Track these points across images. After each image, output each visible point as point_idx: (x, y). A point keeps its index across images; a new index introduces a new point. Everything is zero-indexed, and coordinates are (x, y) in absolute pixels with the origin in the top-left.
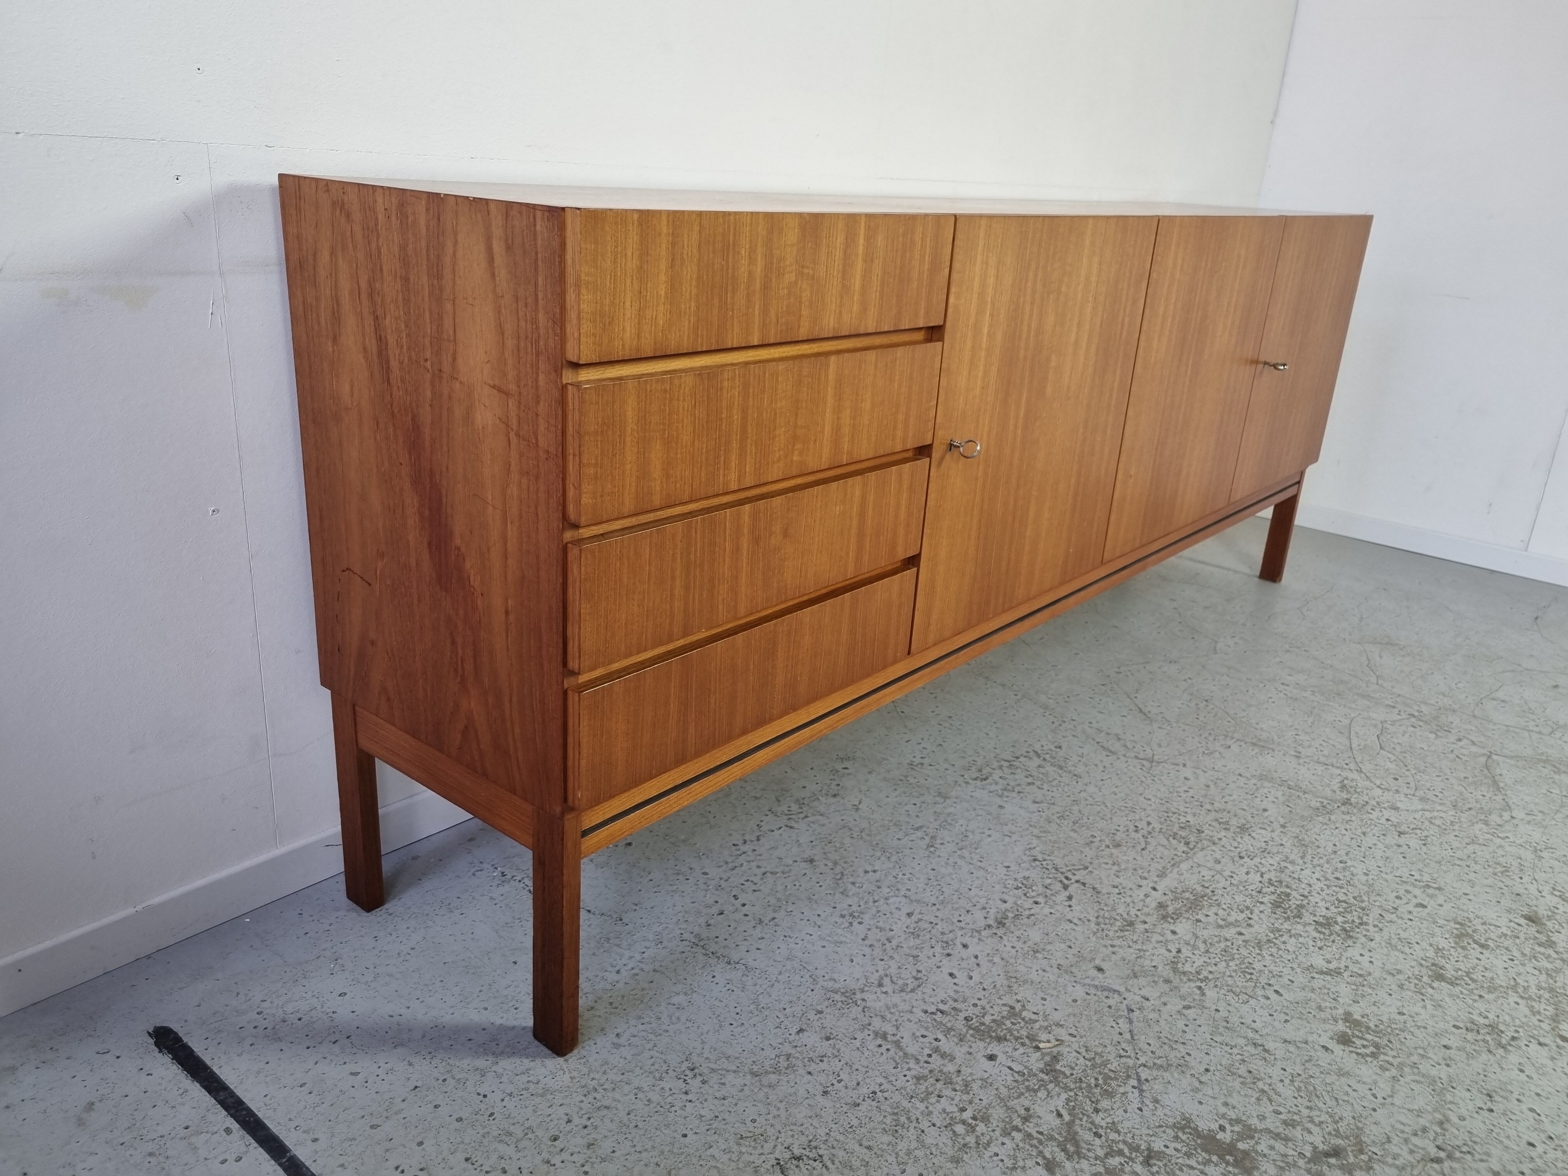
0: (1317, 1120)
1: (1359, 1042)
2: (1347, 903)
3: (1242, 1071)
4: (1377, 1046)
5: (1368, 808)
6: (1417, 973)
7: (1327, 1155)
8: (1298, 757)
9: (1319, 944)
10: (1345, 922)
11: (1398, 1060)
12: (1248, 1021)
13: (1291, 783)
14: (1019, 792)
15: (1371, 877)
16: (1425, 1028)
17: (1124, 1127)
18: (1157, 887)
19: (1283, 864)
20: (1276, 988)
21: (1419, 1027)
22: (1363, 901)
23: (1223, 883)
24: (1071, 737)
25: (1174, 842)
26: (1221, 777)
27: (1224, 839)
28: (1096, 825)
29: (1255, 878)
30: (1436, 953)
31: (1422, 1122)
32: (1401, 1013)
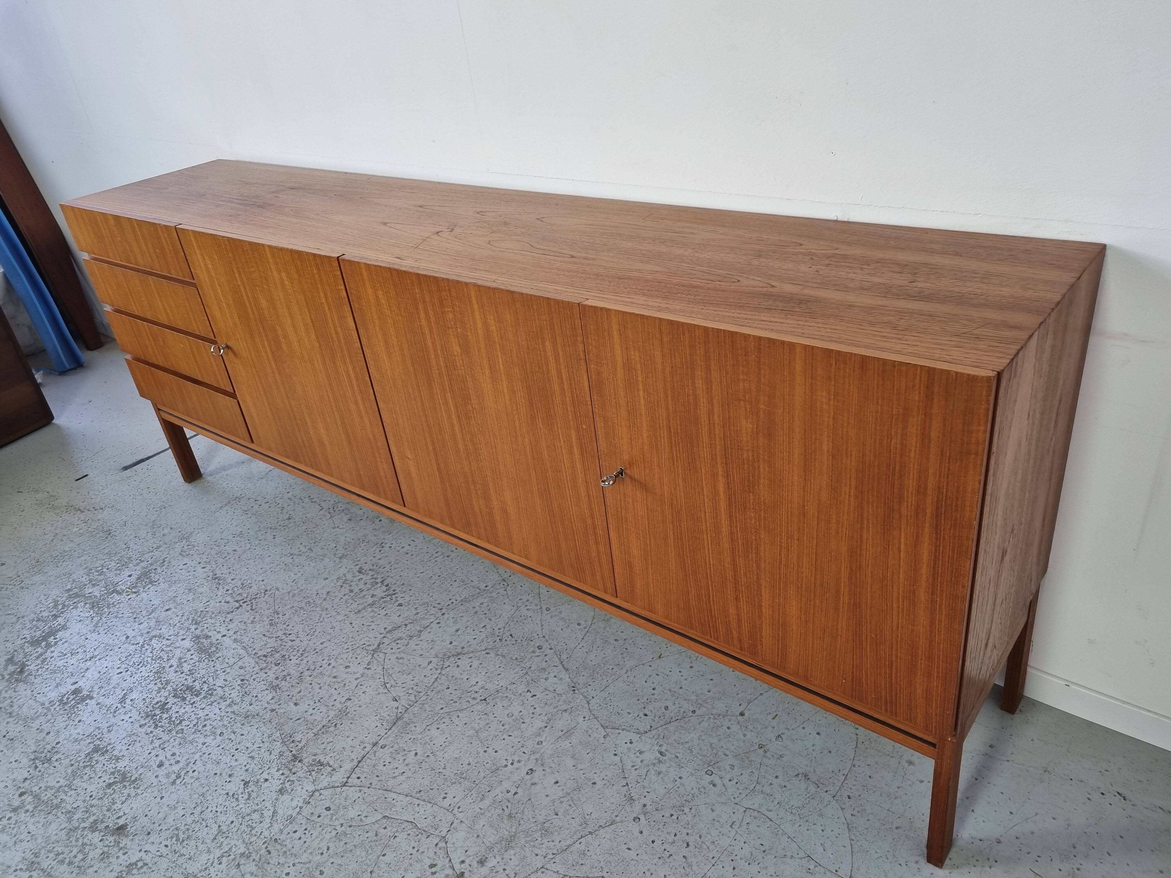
0: (40, 670)
1: (72, 697)
2: (179, 724)
3: (79, 650)
4: (65, 704)
5: (287, 772)
6: (105, 739)
7: (22, 669)
8: (375, 744)
9: (148, 700)
10: (161, 717)
11: (53, 710)
12: (107, 658)
13: (332, 729)
14: (341, 586)
15: (200, 746)
16: (65, 728)
17: (74, 611)
18: (225, 638)
19: (229, 701)
20: (124, 673)
21: (67, 726)
22: (177, 733)
23: (218, 666)
24: (415, 612)
25: (270, 650)
26: (347, 688)
27: (266, 675)
28: (296, 617)
29: (220, 682)
30: (115, 756)
31: (16, 707)
32: (80, 721)
